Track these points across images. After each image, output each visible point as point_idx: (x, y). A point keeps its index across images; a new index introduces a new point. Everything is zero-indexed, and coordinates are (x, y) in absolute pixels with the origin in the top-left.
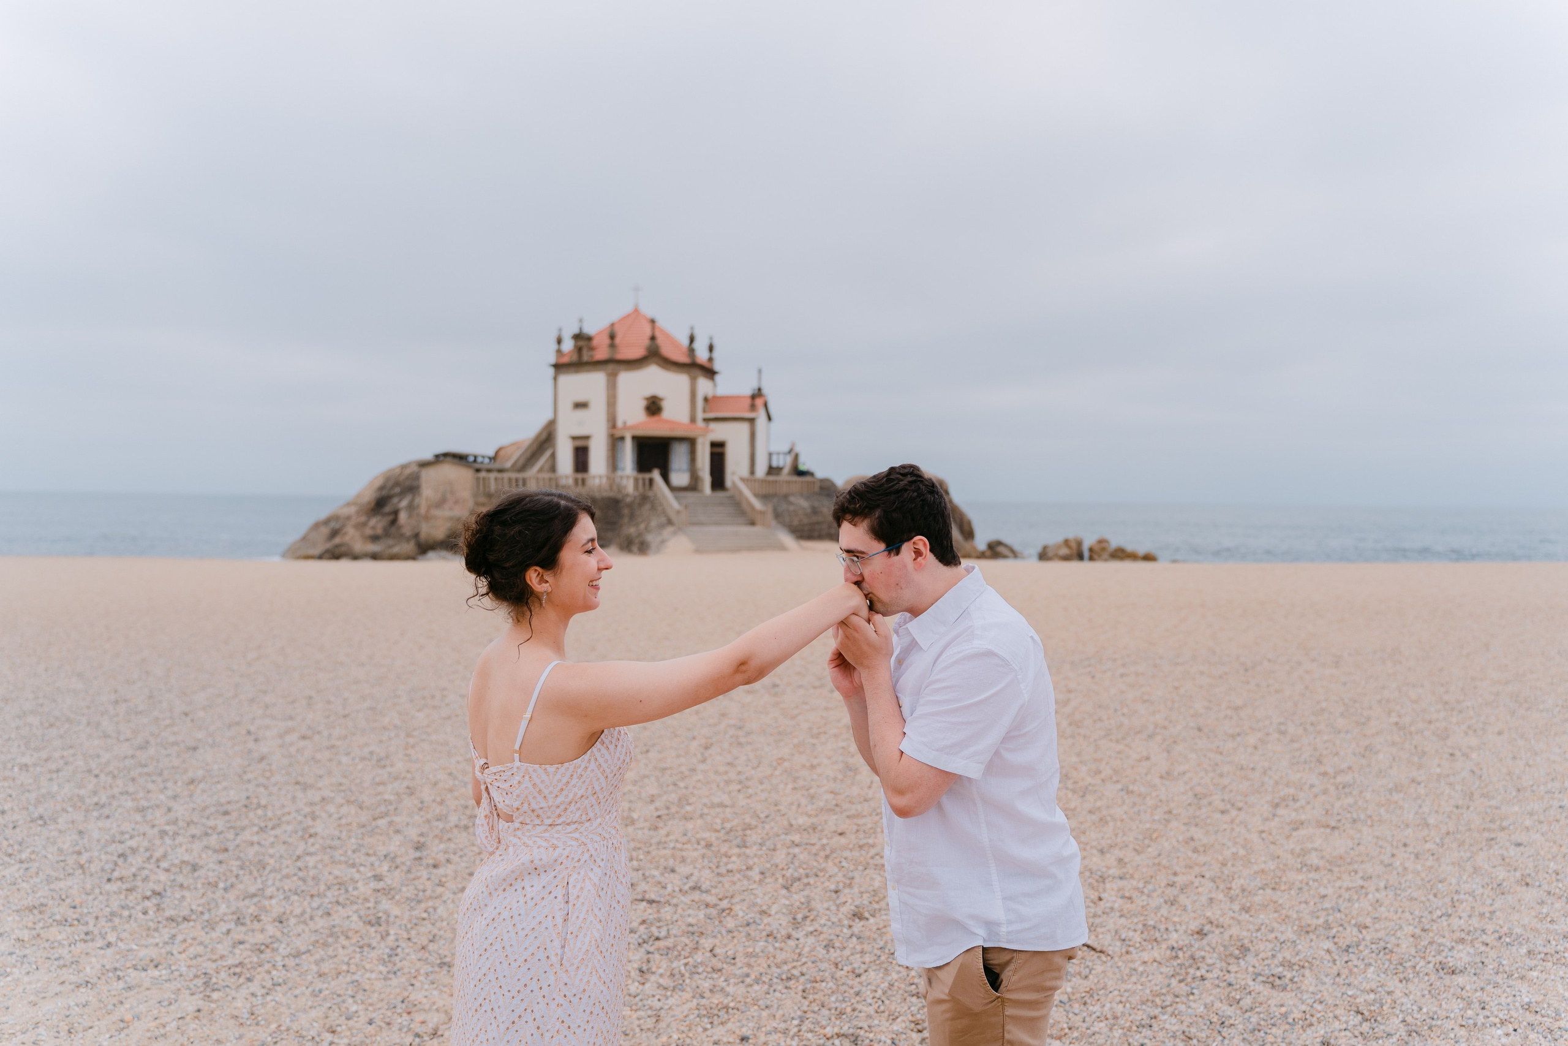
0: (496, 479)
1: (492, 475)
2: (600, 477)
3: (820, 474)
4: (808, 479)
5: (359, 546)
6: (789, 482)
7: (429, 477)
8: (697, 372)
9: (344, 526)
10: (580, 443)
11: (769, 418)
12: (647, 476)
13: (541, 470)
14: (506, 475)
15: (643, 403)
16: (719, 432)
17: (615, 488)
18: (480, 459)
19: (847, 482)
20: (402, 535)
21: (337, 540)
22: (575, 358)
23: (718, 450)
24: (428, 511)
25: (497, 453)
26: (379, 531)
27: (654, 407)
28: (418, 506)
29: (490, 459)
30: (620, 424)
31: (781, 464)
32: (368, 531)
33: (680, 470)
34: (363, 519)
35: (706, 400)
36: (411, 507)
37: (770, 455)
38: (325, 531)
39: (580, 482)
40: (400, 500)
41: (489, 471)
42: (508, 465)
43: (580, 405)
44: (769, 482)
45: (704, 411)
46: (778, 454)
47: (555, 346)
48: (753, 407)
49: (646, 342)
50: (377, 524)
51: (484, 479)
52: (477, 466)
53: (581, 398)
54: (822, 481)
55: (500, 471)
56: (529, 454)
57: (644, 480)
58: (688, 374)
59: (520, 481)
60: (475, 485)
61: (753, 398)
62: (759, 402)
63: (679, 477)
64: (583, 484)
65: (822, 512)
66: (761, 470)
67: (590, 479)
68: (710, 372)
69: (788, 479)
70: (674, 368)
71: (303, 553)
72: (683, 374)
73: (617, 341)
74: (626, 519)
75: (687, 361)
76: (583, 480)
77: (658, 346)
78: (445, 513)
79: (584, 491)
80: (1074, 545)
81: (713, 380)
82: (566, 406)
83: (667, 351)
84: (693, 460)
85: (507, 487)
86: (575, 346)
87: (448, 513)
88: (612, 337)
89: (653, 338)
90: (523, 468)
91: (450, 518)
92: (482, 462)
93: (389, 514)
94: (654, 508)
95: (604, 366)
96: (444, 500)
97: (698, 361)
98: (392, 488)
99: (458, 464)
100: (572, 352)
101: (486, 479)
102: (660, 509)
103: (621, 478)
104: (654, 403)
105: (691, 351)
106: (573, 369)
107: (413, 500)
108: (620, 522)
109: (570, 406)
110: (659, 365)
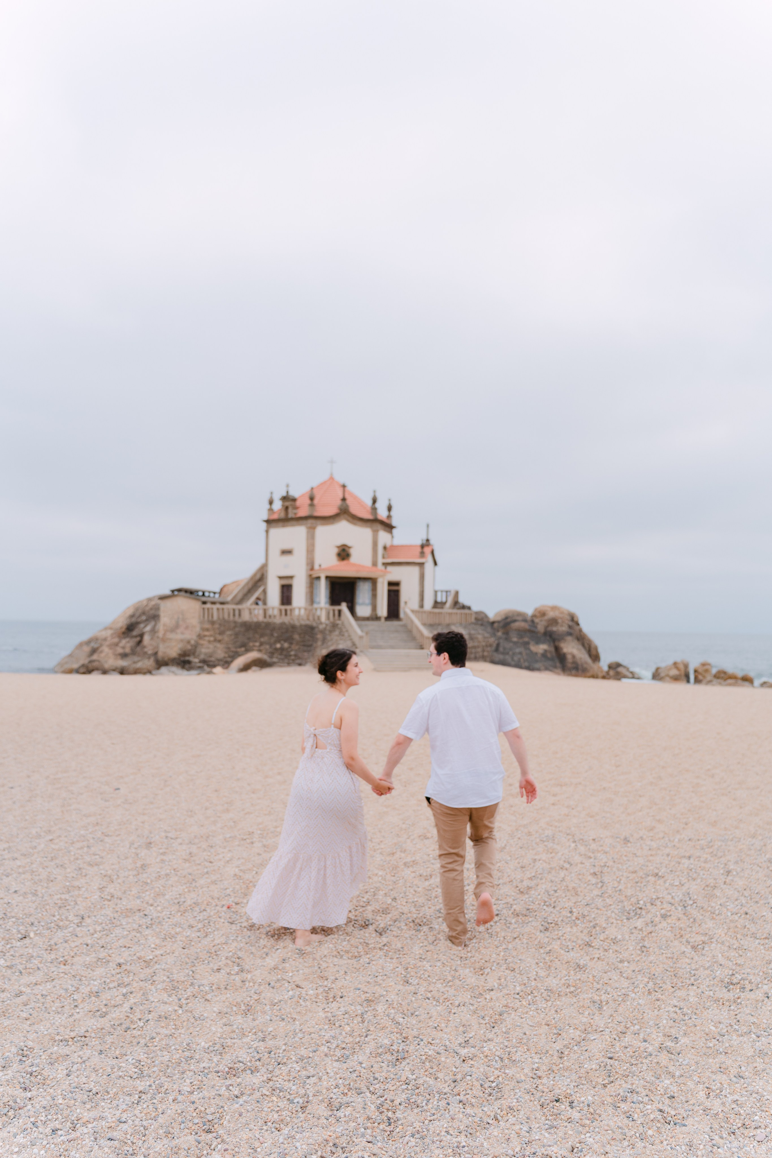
0: (218, 609)
1: (215, 607)
2: (300, 609)
3: (475, 608)
4: (466, 611)
5: (111, 663)
6: (450, 614)
7: (167, 607)
8: (379, 526)
9: (101, 645)
10: (285, 582)
11: (435, 563)
12: (337, 608)
13: (254, 603)
14: (225, 607)
15: (336, 551)
16: (395, 574)
17: (312, 619)
18: (207, 594)
19: (496, 615)
20: (146, 653)
21: (95, 657)
22: (282, 515)
23: (396, 588)
24: (164, 634)
25: (221, 589)
26: (128, 650)
27: (344, 554)
28: (158, 631)
29: (215, 593)
30: (316, 567)
31: (444, 600)
32: (120, 650)
33: (363, 604)
34: (116, 640)
35: (385, 548)
36: (154, 631)
37: (436, 592)
38: (87, 649)
39: (283, 612)
40: (145, 627)
41: (213, 603)
42: (229, 599)
43: (286, 552)
44: (433, 613)
45: (384, 557)
46: (442, 591)
47: (268, 506)
48: (422, 554)
49: (339, 502)
50: (127, 644)
51: (208, 609)
52: (204, 599)
53: (286, 547)
54: (476, 613)
55: (222, 603)
56: (246, 590)
57: (334, 611)
58: (371, 527)
59: (237, 613)
60: (202, 614)
61: (422, 546)
62: (427, 550)
63: (363, 610)
64: (286, 614)
65: (477, 638)
66: (428, 604)
67: (291, 610)
68: (389, 527)
69: (450, 611)
70: (360, 523)
71: (68, 666)
72: (367, 527)
73: (316, 501)
74: (319, 643)
75: (370, 517)
76: (286, 611)
77: (347, 506)
78: (178, 636)
79: (286, 620)
80: (682, 667)
81: (391, 532)
82: (275, 552)
83: (354, 509)
84: (374, 596)
85: (226, 616)
86: (283, 506)
87: (179, 636)
88: (312, 499)
89: (344, 499)
90: (241, 602)
91: (182, 641)
92: (209, 596)
93: (136, 637)
94: (341, 634)
95: (305, 522)
96: (177, 626)
97: (379, 517)
98: (140, 616)
99: (190, 598)
100: (280, 510)
101: (210, 611)
102: (346, 634)
103: (316, 609)
104: (344, 550)
105: (374, 509)
106: (281, 524)
107: (155, 626)
108: (315, 645)
109: (278, 552)
110: (348, 521)
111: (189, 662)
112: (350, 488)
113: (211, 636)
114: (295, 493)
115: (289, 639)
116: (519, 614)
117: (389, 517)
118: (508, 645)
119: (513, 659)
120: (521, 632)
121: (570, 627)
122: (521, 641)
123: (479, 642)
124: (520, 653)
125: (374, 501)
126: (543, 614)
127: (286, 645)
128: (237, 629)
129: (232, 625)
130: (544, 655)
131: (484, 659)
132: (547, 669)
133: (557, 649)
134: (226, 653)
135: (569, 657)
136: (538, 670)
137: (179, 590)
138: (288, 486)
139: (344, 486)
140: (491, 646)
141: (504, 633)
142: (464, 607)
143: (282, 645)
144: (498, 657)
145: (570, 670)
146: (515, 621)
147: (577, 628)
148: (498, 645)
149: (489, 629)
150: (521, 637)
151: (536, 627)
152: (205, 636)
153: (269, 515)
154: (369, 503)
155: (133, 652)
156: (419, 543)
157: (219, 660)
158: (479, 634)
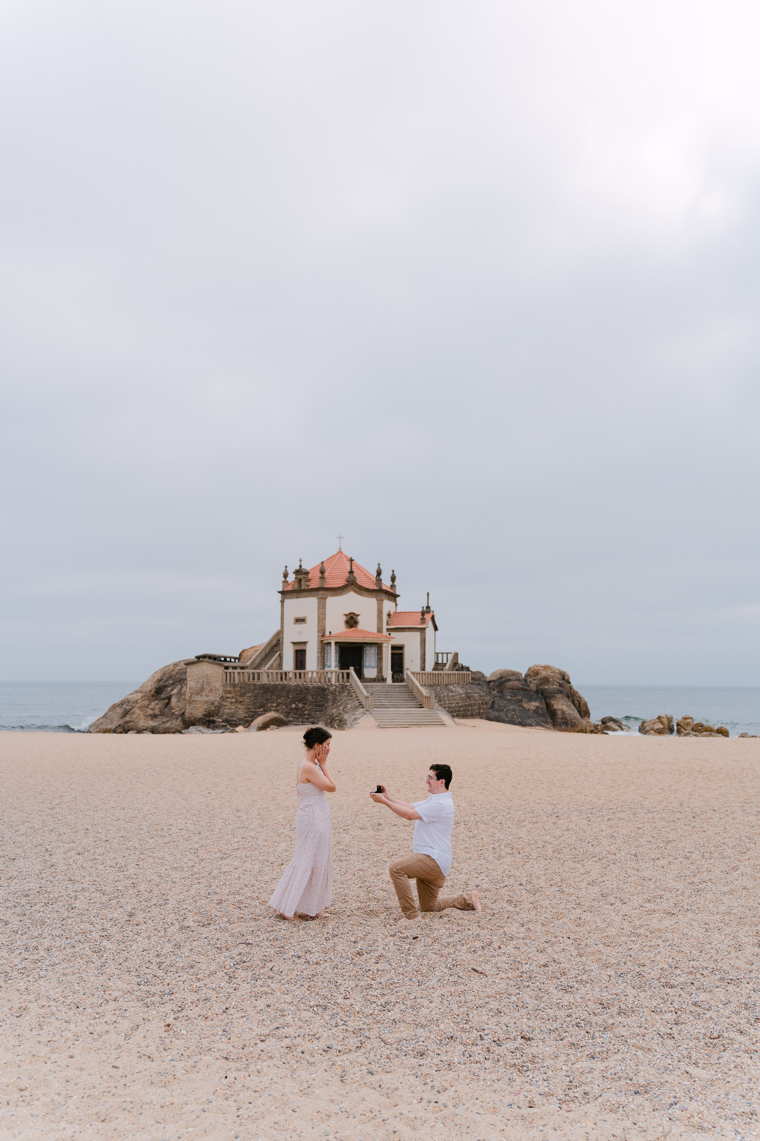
0: (239, 673)
1: (236, 671)
2: (312, 672)
3: (472, 669)
4: (464, 672)
5: (143, 723)
6: (449, 675)
7: (193, 672)
8: (384, 596)
9: (132, 707)
10: (299, 647)
11: (436, 628)
12: (345, 671)
13: (271, 667)
14: (245, 671)
15: (344, 618)
16: (398, 638)
17: (323, 681)
18: (228, 659)
19: (492, 674)
20: (173, 714)
21: (127, 718)
22: (296, 587)
23: (400, 652)
24: (191, 697)
25: (240, 655)
26: (157, 712)
27: (352, 621)
28: (184, 694)
29: (235, 659)
30: (327, 634)
31: (445, 662)
32: (150, 712)
33: (369, 667)
34: (146, 702)
35: (389, 615)
36: (180, 694)
37: (437, 654)
38: (119, 711)
39: (297, 675)
40: (172, 690)
41: (235, 668)
42: (248, 663)
43: (300, 620)
44: (433, 674)
45: (388, 624)
46: (443, 654)
47: (283, 579)
48: (423, 621)
49: (347, 575)
50: (156, 706)
51: (230, 673)
52: (226, 664)
53: (300, 615)
54: (474, 673)
55: (242, 668)
56: (263, 655)
57: (343, 674)
58: (376, 597)
59: (256, 676)
60: (224, 678)
61: (423, 613)
62: (428, 617)
63: (370, 672)
64: (300, 677)
65: (474, 697)
66: (429, 666)
67: (304, 673)
68: (393, 596)
69: (448, 672)
70: (366, 593)
71: (103, 727)
72: (372, 597)
73: (326, 575)
74: (330, 703)
75: (375, 587)
76: (300, 674)
77: (355, 578)
78: (202, 698)
79: (300, 682)
80: (665, 721)
81: (395, 601)
82: (289, 621)
83: (361, 581)
84: (380, 659)
85: (246, 681)
86: (296, 578)
87: (205, 699)
88: (322, 572)
89: (351, 572)
90: (259, 666)
91: (206, 702)
92: (230, 661)
93: (164, 699)
94: (350, 695)
95: (316, 593)
96: (202, 689)
97: (384, 588)
98: (167, 680)
99: (213, 663)
100: (294, 582)
101: (232, 674)
102: (354, 695)
103: (327, 673)
104: (352, 618)
105: (379, 581)
106: (295, 595)
107: (181, 688)
108: (326, 705)
109: (292, 621)
110: (355, 591)
111: (214, 722)
112: (357, 561)
113: (233, 698)
114: (307, 566)
115: (304, 700)
116: (514, 674)
117: (393, 586)
118: (502, 703)
119: (507, 716)
120: (515, 691)
121: (560, 685)
122: (514, 699)
123: (475, 700)
124: (514, 710)
125: (379, 573)
126: (537, 673)
127: (300, 705)
128: (256, 691)
129: (252, 687)
130: (536, 711)
131: (480, 716)
132: (538, 724)
133: (548, 706)
134: (246, 713)
135: (559, 712)
136: (530, 725)
137: (204, 657)
138: (301, 561)
139: (351, 560)
140: (486, 703)
141: (498, 692)
142: (463, 668)
143: (296, 705)
144: (494, 714)
145: (560, 725)
146: (509, 680)
147: (567, 686)
148: (493, 702)
149: (485, 689)
150: (515, 695)
151: (529, 686)
152: (228, 698)
153: (284, 587)
154: (375, 574)
155: (162, 713)
156: (421, 610)
157: (240, 720)
158: (476, 693)
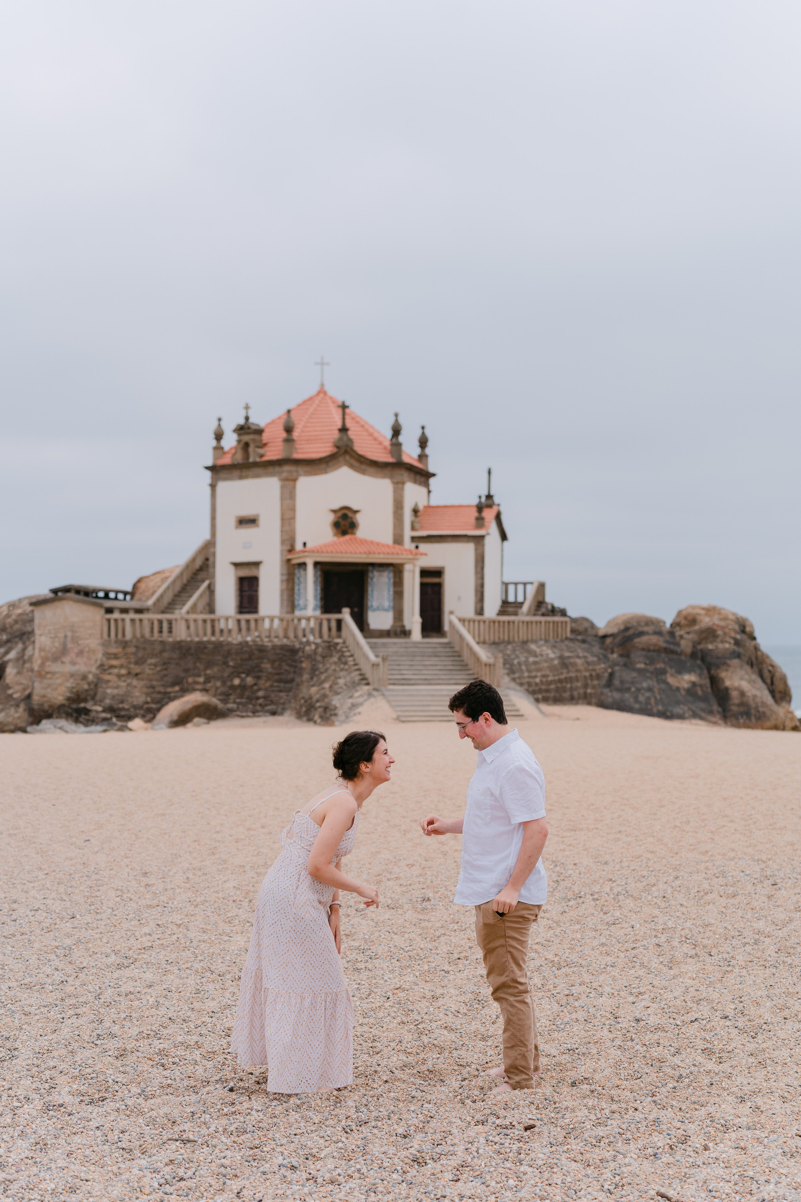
0: (133, 621)
1: (128, 617)
2: (271, 618)
3: (573, 613)
4: (558, 618)
6: (529, 624)
7: (46, 619)
8: (405, 475)
10: (245, 572)
11: (504, 537)
12: (334, 616)
13: (193, 609)
14: (145, 616)
15: (331, 517)
16: (434, 555)
17: (291, 635)
18: (112, 595)
19: (610, 623)
20: (10, 696)
22: (239, 458)
23: (435, 580)
24: (42, 665)
25: (135, 586)
27: (345, 522)
28: (31, 657)
29: (125, 593)
30: (299, 546)
31: (520, 599)
33: (379, 608)
35: (415, 511)
36: (21, 659)
37: (506, 585)
39: (243, 624)
40: (7, 653)
41: (124, 611)
42: (150, 602)
43: (246, 521)
44: (501, 622)
45: (413, 528)
46: (516, 584)
47: (214, 443)
48: (480, 521)
49: (336, 435)
51: (116, 620)
52: (108, 604)
53: (247, 512)
54: (575, 620)
55: (139, 611)
56: (178, 588)
57: (330, 621)
58: (392, 477)
59: (165, 626)
60: (106, 629)
61: (480, 507)
62: (489, 514)
63: (380, 619)
64: (249, 628)
65: (575, 664)
66: (492, 607)
67: (256, 620)
68: (424, 476)
69: (528, 618)
70: (373, 470)
72: (385, 477)
73: (295, 434)
74: (306, 677)
75: (389, 459)
76: (249, 622)
77: (350, 441)
78: (64, 668)
79: (249, 637)
81: (428, 485)
82: (227, 522)
83: (363, 447)
84: (398, 594)
85: (148, 635)
86: (239, 441)
87: (69, 669)
88: (289, 430)
89: (344, 430)
90: (170, 607)
91: (72, 675)
92: (117, 598)
94: (343, 660)
95: (278, 469)
96: (64, 651)
97: (407, 459)
99: (84, 602)
100: (236, 448)
101: (120, 625)
102: (351, 661)
103: (300, 620)
104: (345, 517)
105: (397, 446)
106: (237, 473)
107: (24, 649)
108: (298, 680)
109: (233, 522)
110: (352, 466)
111: (87, 711)
113: (122, 666)
114: (258, 419)
115: (256, 671)
116: (651, 622)
117: (423, 457)
118: (629, 676)
120: (652, 653)
121: (738, 643)
122: (652, 668)
123: (579, 671)
124: (651, 689)
125: (396, 431)
126: (693, 620)
127: (249, 680)
128: (166, 655)
129: (158, 648)
130: (692, 691)
131: (587, 699)
132: (697, 716)
133: (716, 681)
134: (147, 695)
135: (736, 694)
136: (682, 717)
137: (67, 590)
138: (247, 408)
139: (343, 407)
140: (599, 677)
141: (621, 655)
142: (555, 611)
143: (243, 680)
144: (612, 695)
145: (737, 716)
146: (642, 634)
147: (750, 644)
148: (611, 676)
149: (597, 648)
150: (653, 662)
151: (679, 645)
152: (112, 667)
153: (216, 458)
154: (390, 434)
156: (476, 501)
157: (137, 708)
158: (579, 657)
